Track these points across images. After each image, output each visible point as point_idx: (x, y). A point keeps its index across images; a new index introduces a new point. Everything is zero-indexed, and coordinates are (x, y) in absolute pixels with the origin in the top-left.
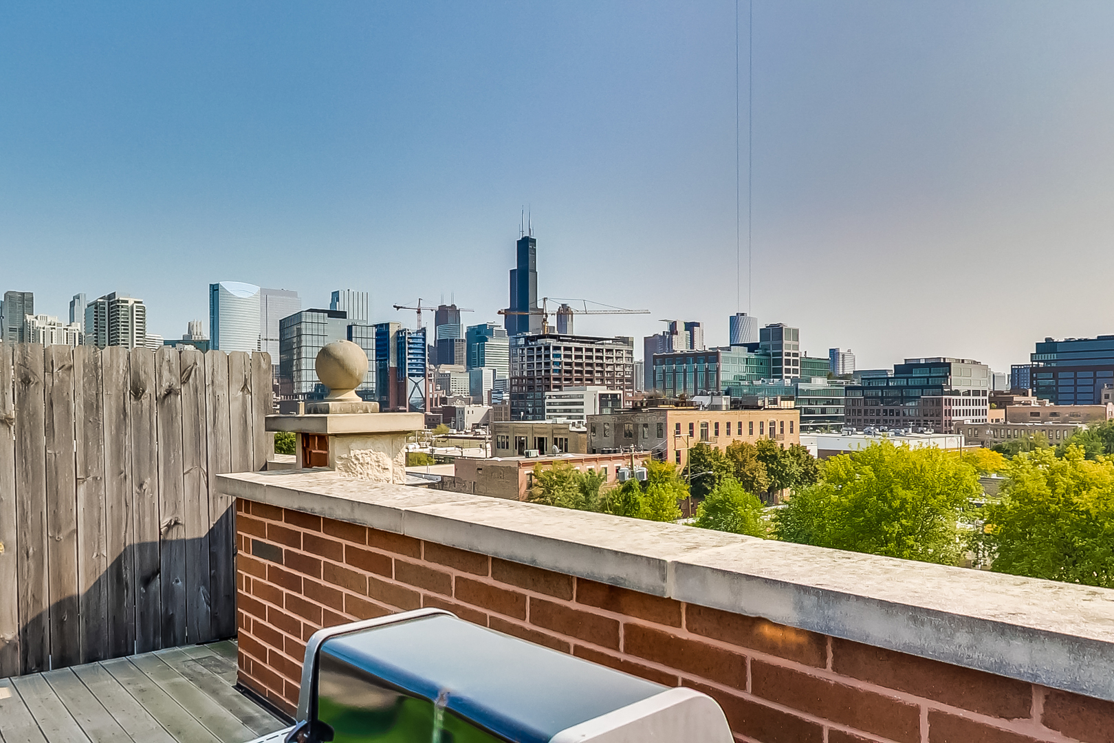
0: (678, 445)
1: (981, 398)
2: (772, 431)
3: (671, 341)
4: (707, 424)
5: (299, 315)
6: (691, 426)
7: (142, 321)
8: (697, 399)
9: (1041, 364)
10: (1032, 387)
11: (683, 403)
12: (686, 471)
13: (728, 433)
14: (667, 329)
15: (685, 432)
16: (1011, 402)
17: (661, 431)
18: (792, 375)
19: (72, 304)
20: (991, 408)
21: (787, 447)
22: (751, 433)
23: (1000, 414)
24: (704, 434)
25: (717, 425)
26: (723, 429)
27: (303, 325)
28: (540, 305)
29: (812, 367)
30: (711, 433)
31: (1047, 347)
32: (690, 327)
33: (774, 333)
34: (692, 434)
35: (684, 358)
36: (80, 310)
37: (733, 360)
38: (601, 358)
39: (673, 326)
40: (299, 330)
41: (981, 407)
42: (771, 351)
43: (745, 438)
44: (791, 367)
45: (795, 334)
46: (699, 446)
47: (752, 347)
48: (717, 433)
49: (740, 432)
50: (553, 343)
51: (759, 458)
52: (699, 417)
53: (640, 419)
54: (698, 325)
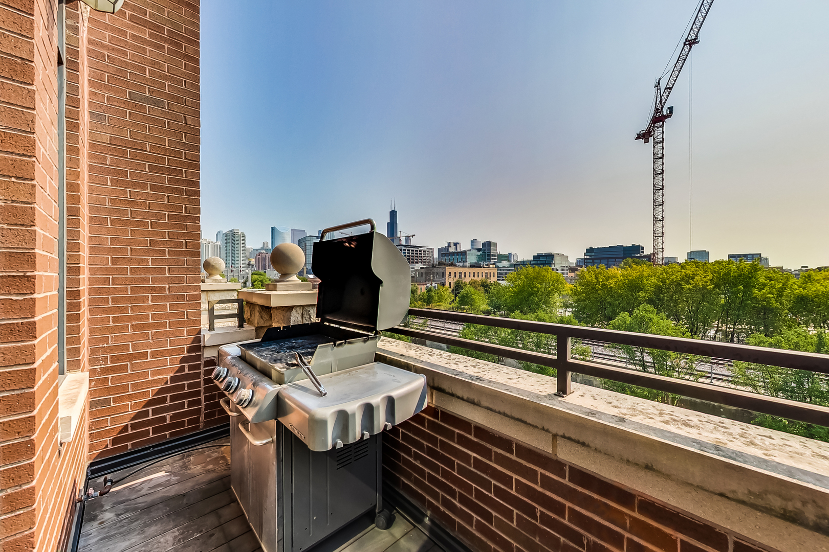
0: (450, 280)
1: (566, 268)
2: (486, 276)
3: (448, 249)
4: (461, 273)
5: (305, 238)
6: (455, 273)
7: (244, 240)
8: (457, 264)
9: (588, 257)
10: (584, 264)
11: (452, 265)
12: (453, 290)
13: (470, 276)
14: (447, 245)
15: (453, 276)
16: (577, 270)
17: (443, 274)
18: (494, 260)
19: (217, 235)
20: (569, 272)
21: (492, 282)
22: (478, 276)
23: (573, 275)
24: (460, 276)
25: (465, 273)
26: (467, 275)
27: (307, 242)
28: (398, 235)
29: (502, 257)
30: (463, 276)
31: (590, 251)
32: (456, 244)
33: (487, 245)
34: (455, 276)
35: (453, 254)
36: (220, 236)
37: (472, 254)
38: (421, 254)
39: (449, 244)
40: (305, 244)
41: (565, 272)
42: (486, 251)
43: (476, 278)
44: (494, 257)
45: (496, 244)
46: (458, 281)
47: (479, 250)
48: (465, 276)
49: (474, 276)
50: (403, 248)
51: (481, 286)
52: (458, 270)
53: (435, 270)
54: (459, 243)
